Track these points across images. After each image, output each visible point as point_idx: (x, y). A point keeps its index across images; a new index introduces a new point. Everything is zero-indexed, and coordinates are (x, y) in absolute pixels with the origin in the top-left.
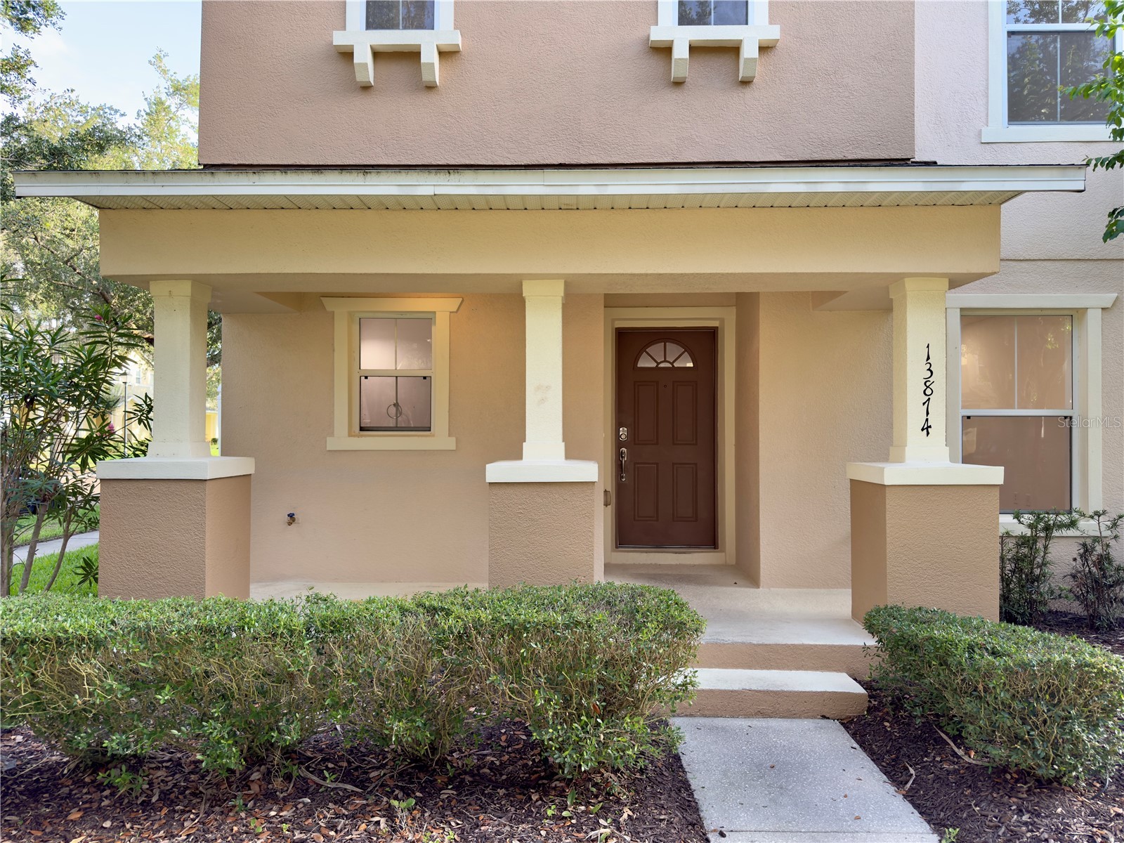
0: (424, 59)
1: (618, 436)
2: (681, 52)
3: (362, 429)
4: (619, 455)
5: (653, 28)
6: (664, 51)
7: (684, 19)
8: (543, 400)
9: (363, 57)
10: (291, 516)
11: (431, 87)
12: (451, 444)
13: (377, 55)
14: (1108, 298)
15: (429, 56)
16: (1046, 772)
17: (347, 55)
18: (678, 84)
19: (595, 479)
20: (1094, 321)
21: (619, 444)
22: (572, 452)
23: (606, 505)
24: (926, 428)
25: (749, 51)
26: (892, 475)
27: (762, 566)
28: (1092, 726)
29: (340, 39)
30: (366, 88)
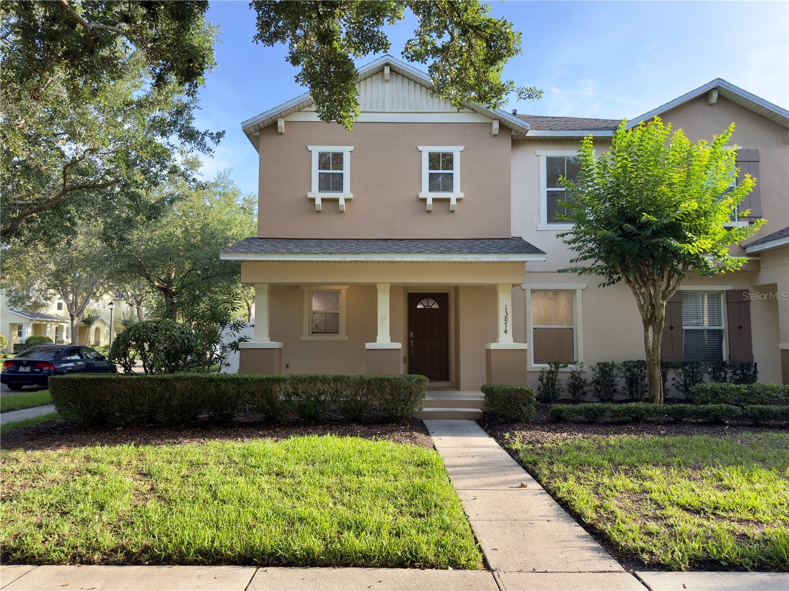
0: (340, 203)
1: (409, 335)
2: (430, 202)
3: (313, 333)
4: (410, 343)
5: (420, 193)
6: (424, 200)
7: (431, 189)
8: (383, 323)
9: (318, 202)
10: (287, 365)
11: (342, 212)
12: (346, 338)
13: (323, 200)
14: (584, 286)
15: (342, 202)
16: (514, 417)
17: (313, 200)
18: (429, 212)
19: (401, 348)
20: (579, 294)
21: (409, 339)
22: (393, 340)
23: (404, 362)
24: (506, 332)
25: (453, 202)
26: (493, 346)
27: (461, 383)
28: (525, 405)
29: (310, 195)
30: (319, 212)
